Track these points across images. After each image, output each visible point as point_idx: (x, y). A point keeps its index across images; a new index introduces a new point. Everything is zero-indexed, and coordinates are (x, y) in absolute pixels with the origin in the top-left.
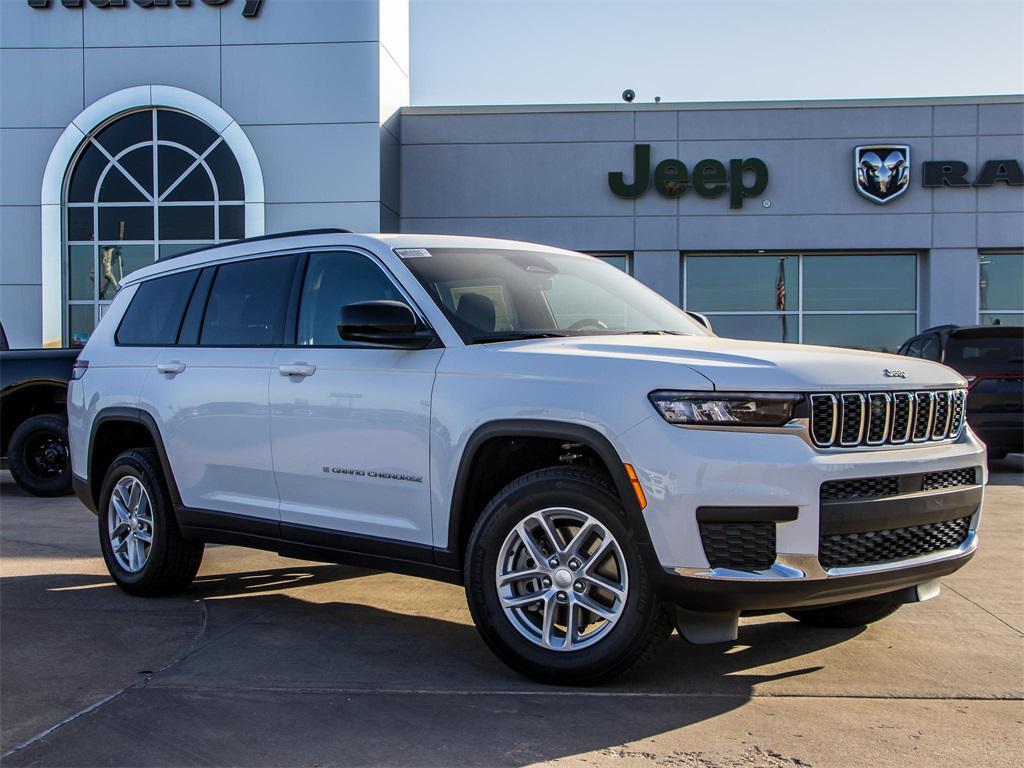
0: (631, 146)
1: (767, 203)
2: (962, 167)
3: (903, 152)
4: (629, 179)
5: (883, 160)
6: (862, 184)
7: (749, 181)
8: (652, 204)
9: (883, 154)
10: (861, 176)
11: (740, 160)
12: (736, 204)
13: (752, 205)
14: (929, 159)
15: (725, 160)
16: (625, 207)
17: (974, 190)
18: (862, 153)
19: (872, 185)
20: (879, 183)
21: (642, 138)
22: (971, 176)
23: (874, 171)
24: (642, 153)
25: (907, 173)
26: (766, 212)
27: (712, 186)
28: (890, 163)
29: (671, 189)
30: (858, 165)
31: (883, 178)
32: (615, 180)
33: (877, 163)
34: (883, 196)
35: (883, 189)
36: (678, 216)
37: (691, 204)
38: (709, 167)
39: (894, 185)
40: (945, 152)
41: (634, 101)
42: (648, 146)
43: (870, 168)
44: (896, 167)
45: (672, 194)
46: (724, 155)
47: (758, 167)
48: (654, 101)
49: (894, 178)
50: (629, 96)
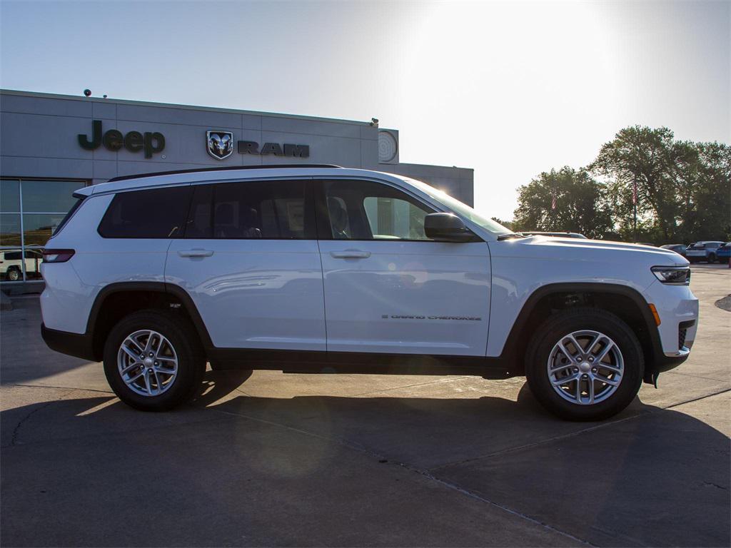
0: (91, 120)
1: (164, 156)
2: (256, 145)
3: (230, 135)
4: (90, 139)
5: (221, 138)
6: (211, 149)
7: (155, 144)
8: (102, 154)
9: (222, 135)
10: (211, 145)
11: (150, 133)
12: (149, 156)
13: (156, 157)
14: (240, 140)
15: (142, 132)
16: (88, 155)
17: (260, 156)
18: (211, 134)
19: (216, 150)
20: (219, 150)
21: (97, 117)
22: (259, 150)
23: (217, 143)
24: (97, 125)
25: (232, 146)
26: (163, 161)
27: (135, 146)
28: (224, 140)
29: (114, 146)
30: (209, 140)
31: (222, 147)
32: (82, 140)
33: (219, 140)
34: (221, 156)
35: (222, 153)
36: (117, 160)
37: (124, 155)
38: (134, 135)
39: (226, 151)
40: (248, 137)
41: (90, 96)
42: (101, 121)
43: (215, 141)
44: (227, 143)
45: (114, 148)
46: (142, 129)
47: (159, 137)
48: (102, 97)
49: (226, 148)
50: (88, 93)
